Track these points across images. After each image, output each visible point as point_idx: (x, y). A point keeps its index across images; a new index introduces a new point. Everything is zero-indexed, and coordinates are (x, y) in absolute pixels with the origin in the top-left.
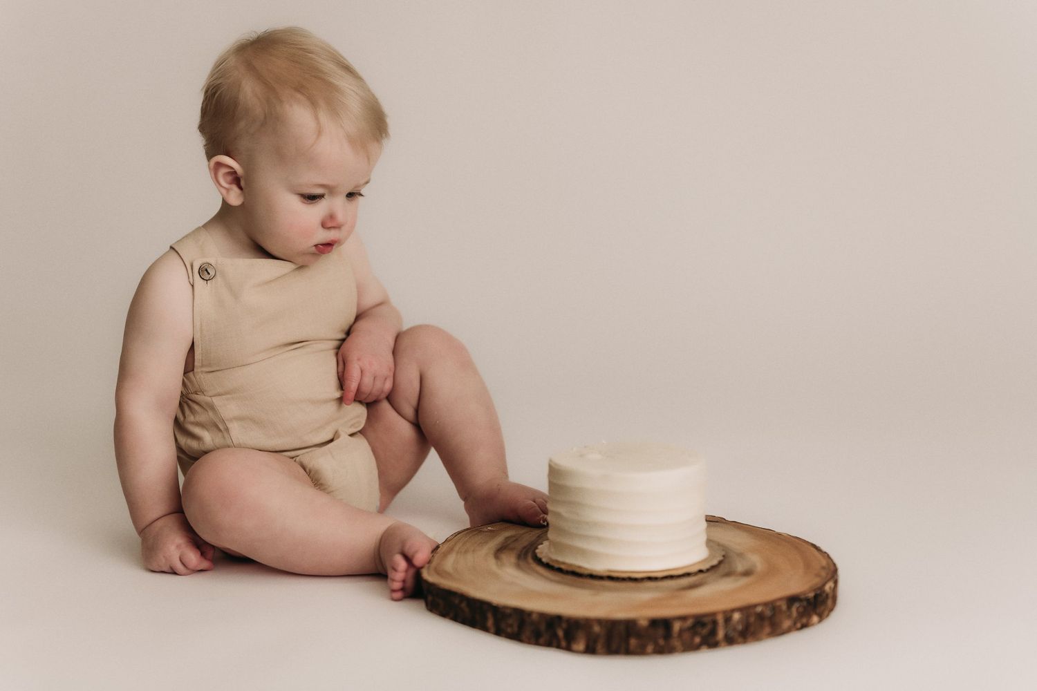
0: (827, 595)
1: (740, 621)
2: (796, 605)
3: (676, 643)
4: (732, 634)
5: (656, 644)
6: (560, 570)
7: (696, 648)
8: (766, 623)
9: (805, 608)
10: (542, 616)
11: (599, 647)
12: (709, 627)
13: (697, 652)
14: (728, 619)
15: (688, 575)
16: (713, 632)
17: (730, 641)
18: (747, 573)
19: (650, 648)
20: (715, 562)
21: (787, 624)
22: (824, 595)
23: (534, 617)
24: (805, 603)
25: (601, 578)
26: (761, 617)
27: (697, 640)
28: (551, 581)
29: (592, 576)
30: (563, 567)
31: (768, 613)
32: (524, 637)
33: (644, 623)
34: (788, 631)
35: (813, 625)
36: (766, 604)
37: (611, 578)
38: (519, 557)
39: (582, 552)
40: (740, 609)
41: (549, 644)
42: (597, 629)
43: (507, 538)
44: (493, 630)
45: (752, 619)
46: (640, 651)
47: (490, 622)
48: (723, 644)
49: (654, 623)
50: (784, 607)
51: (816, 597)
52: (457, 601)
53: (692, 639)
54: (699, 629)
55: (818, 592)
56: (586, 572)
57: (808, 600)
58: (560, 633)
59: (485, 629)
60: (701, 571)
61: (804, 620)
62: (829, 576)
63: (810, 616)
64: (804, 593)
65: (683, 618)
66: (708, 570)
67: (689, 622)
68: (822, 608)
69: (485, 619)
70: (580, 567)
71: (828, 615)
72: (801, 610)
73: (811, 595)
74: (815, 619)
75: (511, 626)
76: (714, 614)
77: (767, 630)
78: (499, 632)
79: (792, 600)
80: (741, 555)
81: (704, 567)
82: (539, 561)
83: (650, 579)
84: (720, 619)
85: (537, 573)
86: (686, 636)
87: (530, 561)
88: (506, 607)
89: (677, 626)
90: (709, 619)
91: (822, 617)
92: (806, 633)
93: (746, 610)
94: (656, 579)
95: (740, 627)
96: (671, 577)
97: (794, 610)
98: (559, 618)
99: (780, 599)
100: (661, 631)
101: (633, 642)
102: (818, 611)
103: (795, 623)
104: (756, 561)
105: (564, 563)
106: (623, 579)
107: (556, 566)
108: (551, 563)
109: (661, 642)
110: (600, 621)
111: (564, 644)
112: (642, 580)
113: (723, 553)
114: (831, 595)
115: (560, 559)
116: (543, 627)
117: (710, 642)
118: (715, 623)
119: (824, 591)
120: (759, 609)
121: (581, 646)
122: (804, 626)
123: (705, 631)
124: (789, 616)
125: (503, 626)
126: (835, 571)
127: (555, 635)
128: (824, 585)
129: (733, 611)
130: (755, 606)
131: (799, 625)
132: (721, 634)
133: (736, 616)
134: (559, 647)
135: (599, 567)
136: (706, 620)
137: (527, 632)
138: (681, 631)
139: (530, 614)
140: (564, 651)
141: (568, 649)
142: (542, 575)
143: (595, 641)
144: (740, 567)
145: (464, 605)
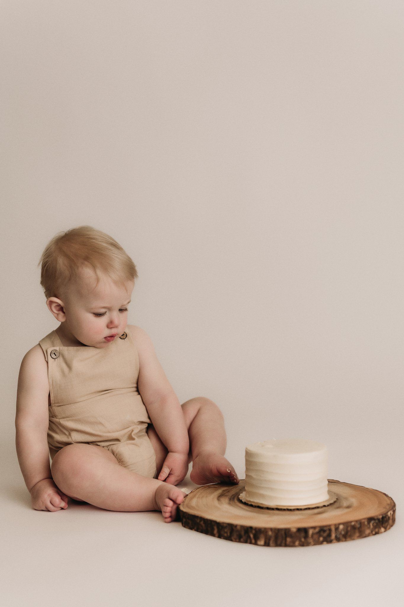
0: (389, 518)
1: (343, 529)
2: (372, 522)
3: (310, 540)
4: (338, 536)
5: (300, 541)
6: (252, 506)
7: (321, 543)
8: (357, 531)
9: (377, 523)
10: (242, 527)
11: (271, 543)
12: (327, 532)
13: (321, 545)
14: (337, 529)
15: (318, 507)
16: (329, 535)
17: (338, 540)
18: (348, 507)
19: (297, 543)
20: (332, 502)
21: (368, 531)
22: (387, 517)
23: (238, 528)
24: (377, 521)
25: (273, 509)
26: (354, 527)
27: (321, 539)
28: (247, 511)
29: (268, 508)
30: (253, 504)
31: (358, 525)
32: (233, 538)
33: (294, 530)
34: (368, 535)
35: (381, 533)
36: (356, 521)
37: (278, 509)
38: (230, 500)
39: (263, 496)
40: (343, 524)
41: (246, 542)
42: (270, 533)
43: (224, 491)
44: (217, 535)
45: (349, 529)
46: (292, 545)
47: (216, 531)
48: (334, 541)
49: (299, 530)
50: (366, 523)
51: (383, 518)
52: (198, 521)
53: (319, 539)
54: (322, 533)
55: (384, 516)
56: (265, 506)
57: (378, 519)
58: (252, 536)
59: (213, 535)
60: (324, 506)
61: (377, 530)
62: (391, 508)
63: (380, 528)
64: (377, 516)
65: (314, 528)
66: (328, 506)
67: (317, 530)
68: (386, 524)
69: (213, 529)
70: (262, 504)
71: (389, 529)
72: (375, 524)
73: (381, 517)
74: (383, 530)
75: (227, 533)
76: (330, 526)
77: (357, 534)
78: (220, 536)
79: (370, 519)
80: (346, 499)
81: (326, 504)
82: (241, 501)
83: (298, 509)
84: (333, 528)
85: (240, 507)
86: (316, 537)
87: (236, 501)
88: (223, 523)
89: (311, 532)
90: (328, 528)
91: (386, 529)
92: (377, 536)
93: (346, 524)
94: (301, 509)
95: (343, 533)
96: (309, 509)
97: (371, 524)
98: (251, 528)
99: (364, 519)
100: (303, 534)
101: (289, 540)
102: (384, 525)
103: (372, 532)
104: (354, 501)
105: (254, 502)
106: (284, 510)
107: (250, 503)
108: (247, 502)
109: (303, 540)
110: (271, 529)
111: (253, 541)
112: (294, 510)
113: (337, 497)
114: (391, 518)
115: (252, 500)
116: (243, 533)
117: (328, 540)
118: (330, 530)
119: (387, 515)
120: (353, 523)
121: (262, 542)
122: (377, 533)
123: (325, 534)
124: (369, 528)
125: (222, 533)
126: (394, 505)
127: (249, 537)
128: (388, 512)
129: (340, 524)
130: (351, 522)
131: (374, 533)
132: (333, 536)
133: (341, 527)
134: (251, 543)
135: (272, 504)
136: (325, 529)
137: (235, 536)
138: (313, 534)
139: (236, 526)
140: (253, 545)
141: (256, 544)
142: (242, 508)
143: (269, 540)
144: (345, 504)
145: (202, 523)
